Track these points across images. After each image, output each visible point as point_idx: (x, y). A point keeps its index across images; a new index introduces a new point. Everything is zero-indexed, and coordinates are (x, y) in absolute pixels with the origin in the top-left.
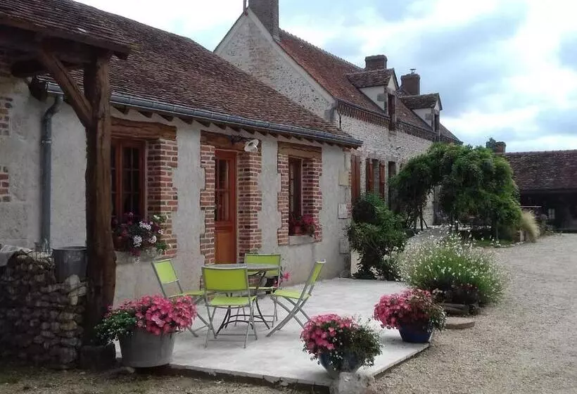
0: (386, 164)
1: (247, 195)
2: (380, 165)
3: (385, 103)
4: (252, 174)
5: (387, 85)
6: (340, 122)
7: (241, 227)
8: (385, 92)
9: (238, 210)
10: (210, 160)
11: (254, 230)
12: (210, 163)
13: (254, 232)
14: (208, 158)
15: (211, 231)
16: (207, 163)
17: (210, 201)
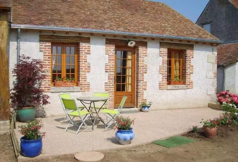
4: (140, 57)
10: (112, 51)
11: (142, 82)
12: (112, 52)
13: (141, 83)
14: (111, 50)
15: (112, 81)
16: (110, 52)
17: (111, 69)
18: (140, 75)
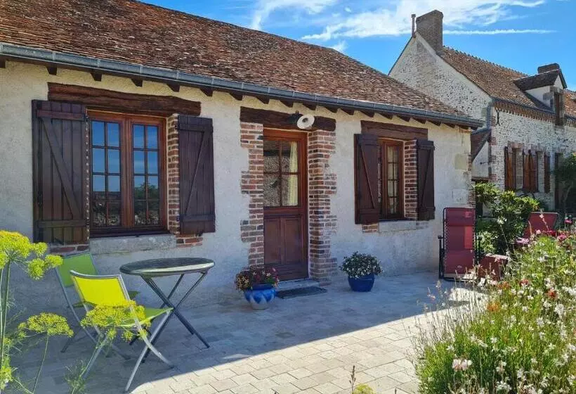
0: (552, 154)
1: (316, 179)
2: (545, 156)
3: (551, 101)
4: (321, 156)
5: (553, 84)
6: (498, 118)
7: (311, 212)
8: (551, 91)
9: (309, 195)
10: (256, 140)
11: (325, 216)
12: (255, 142)
13: (325, 218)
14: (253, 137)
15: (259, 217)
16: (251, 142)
17: (256, 185)
18: (321, 200)
